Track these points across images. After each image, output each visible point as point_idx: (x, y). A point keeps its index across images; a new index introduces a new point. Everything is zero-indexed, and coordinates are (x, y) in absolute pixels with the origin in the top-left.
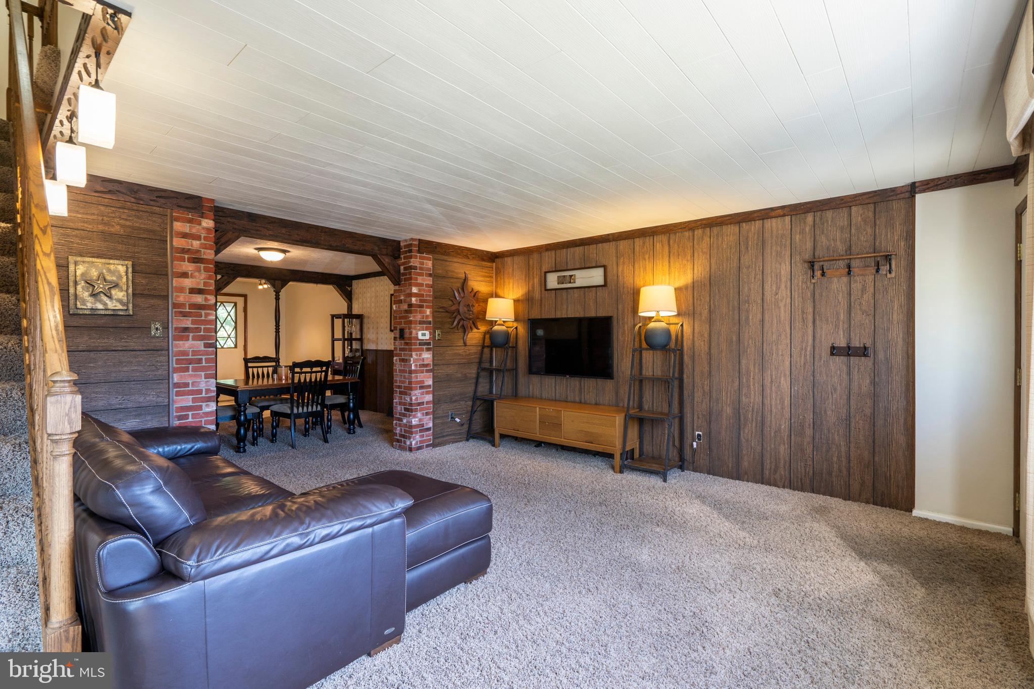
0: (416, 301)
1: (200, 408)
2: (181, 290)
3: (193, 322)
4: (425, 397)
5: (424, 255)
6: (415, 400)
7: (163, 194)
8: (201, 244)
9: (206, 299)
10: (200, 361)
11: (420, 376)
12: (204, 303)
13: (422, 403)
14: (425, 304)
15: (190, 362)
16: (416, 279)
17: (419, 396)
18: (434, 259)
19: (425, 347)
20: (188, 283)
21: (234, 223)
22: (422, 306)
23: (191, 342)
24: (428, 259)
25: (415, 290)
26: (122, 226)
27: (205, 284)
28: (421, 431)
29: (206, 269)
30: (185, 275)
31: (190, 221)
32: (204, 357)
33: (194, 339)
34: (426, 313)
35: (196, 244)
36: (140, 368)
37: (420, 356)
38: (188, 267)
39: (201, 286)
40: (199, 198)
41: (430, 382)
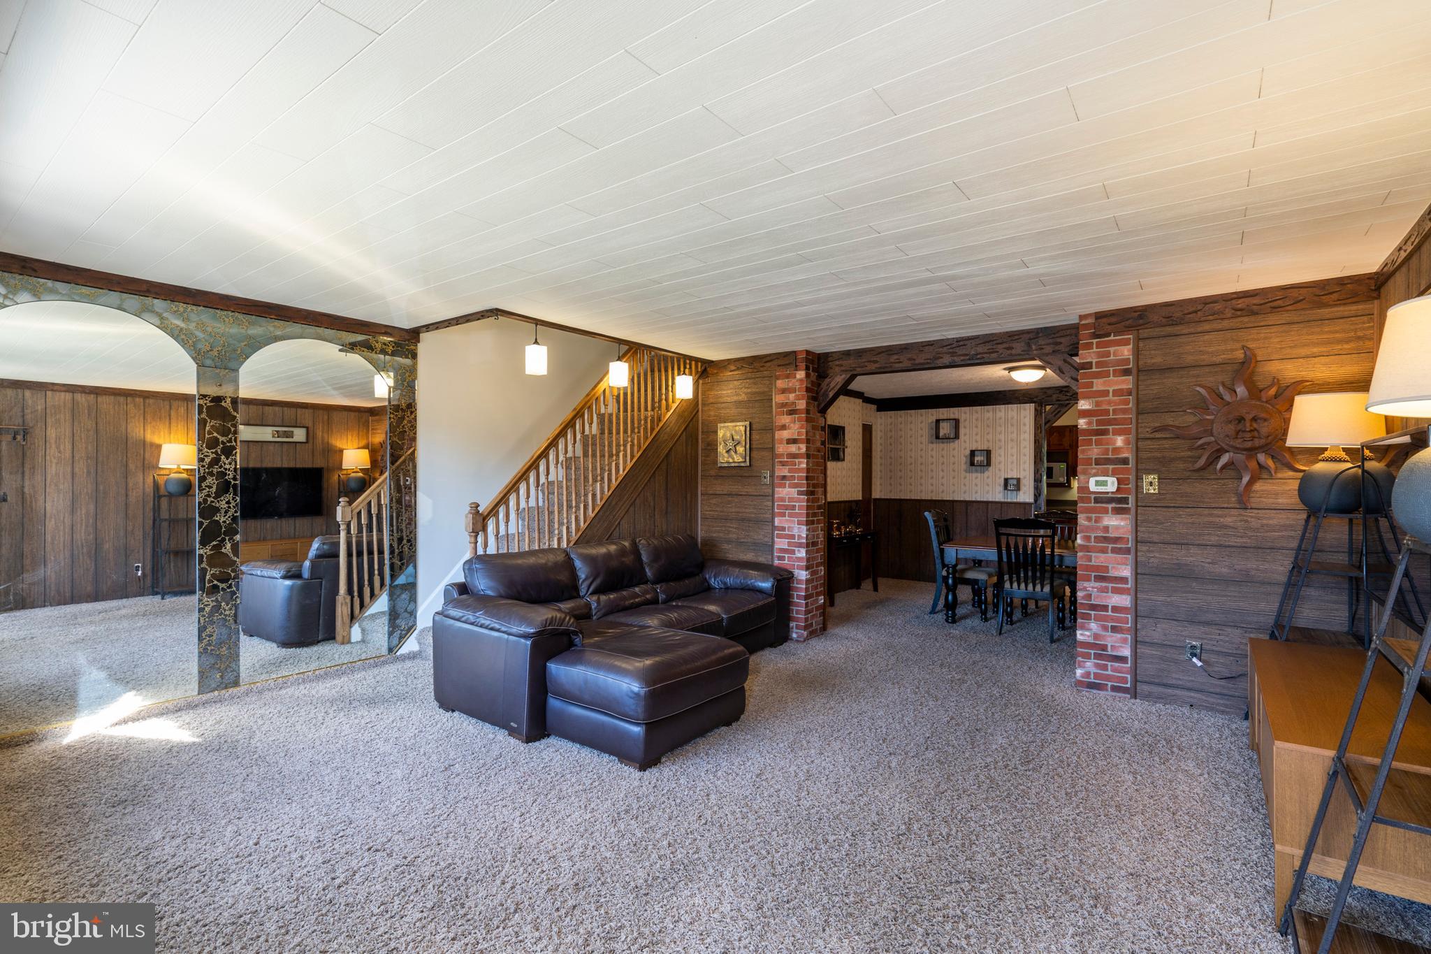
0: (1089, 423)
1: (793, 552)
2: (781, 441)
3: (790, 471)
4: (1110, 597)
5: (1112, 338)
6: (1085, 597)
7: (768, 358)
8: (796, 395)
9: (799, 449)
10: (793, 507)
11: (1095, 557)
12: (797, 452)
13: (1105, 608)
14: (1110, 427)
15: (787, 507)
16: (1091, 385)
17: (1095, 592)
18: (1138, 339)
19: (1110, 506)
20: (786, 434)
21: (842, 366)
22: (1105, 432)
23: (787, 490)
24: (1126, 343)
25: (1084, 405)
26: (746, 394)
27: (799, 433)
28: (1097, 656)
29: (800, 420)
30: (784, 427)
31: (788, 377)
32: (797, 504)
33: (790, 487)
34: (1114, 444)
35: (792, 396)
36: (755, 511)
37: (1096, 521)
38: (786, 419)
39: (796, 437)
40: (795, 352)
41: (1126, 572)
